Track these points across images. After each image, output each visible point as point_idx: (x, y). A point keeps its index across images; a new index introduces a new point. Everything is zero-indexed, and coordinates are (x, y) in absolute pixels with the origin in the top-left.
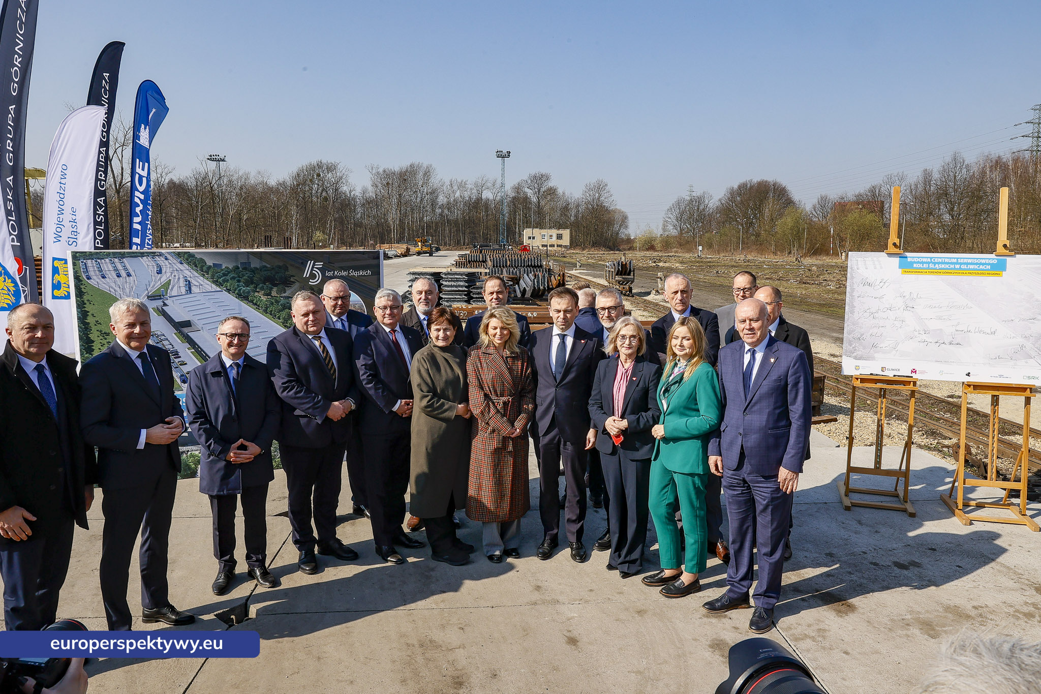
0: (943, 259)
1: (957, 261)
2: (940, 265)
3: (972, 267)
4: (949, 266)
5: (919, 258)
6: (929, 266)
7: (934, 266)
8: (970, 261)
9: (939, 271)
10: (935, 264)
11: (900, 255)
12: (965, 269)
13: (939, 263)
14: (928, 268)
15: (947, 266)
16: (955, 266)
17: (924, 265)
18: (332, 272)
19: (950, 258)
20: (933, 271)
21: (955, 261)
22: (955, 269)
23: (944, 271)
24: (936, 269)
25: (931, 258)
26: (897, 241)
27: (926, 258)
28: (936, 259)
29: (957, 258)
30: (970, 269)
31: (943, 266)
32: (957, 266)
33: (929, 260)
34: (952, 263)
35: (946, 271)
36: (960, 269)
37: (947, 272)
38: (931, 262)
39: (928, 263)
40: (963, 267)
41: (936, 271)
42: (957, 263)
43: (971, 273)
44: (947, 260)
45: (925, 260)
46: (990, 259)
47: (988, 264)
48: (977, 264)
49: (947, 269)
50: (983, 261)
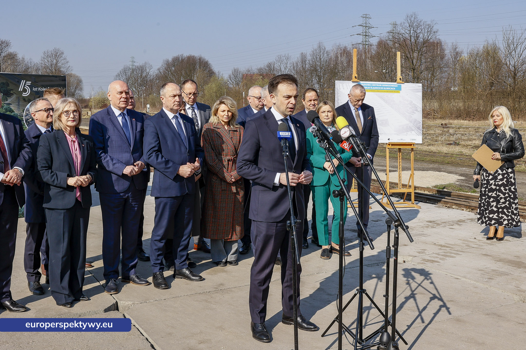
2: (375, 88)
3: (388, 88)
5: (366, 84)
8: (387, 86)
9: (375, 90)
10: (373, 87)
12: (385, 90)
13: (374, 86)
14: (370, 89)
15: (378, 88)
18: (37, 88)
21: (381, 85)
22: (381, 89)
24: (373, 89)
25: (371, 84)
26: (357, 76)
29: (382, 84)
32: (382, 88)
33: (370, 85)
34: (380, 87)
36: (383, 89)
37: (378, 91)
38: (371, 86)
39: (370, 86)
40: (385, 88)
42: (382, 87)
43: (388, 91)
44: (377, 85)
45: (369, 85)
46: (395, 85)
47: (394, 87)
48: (390, 87)
49: (378, 89)
50: (392, 86)
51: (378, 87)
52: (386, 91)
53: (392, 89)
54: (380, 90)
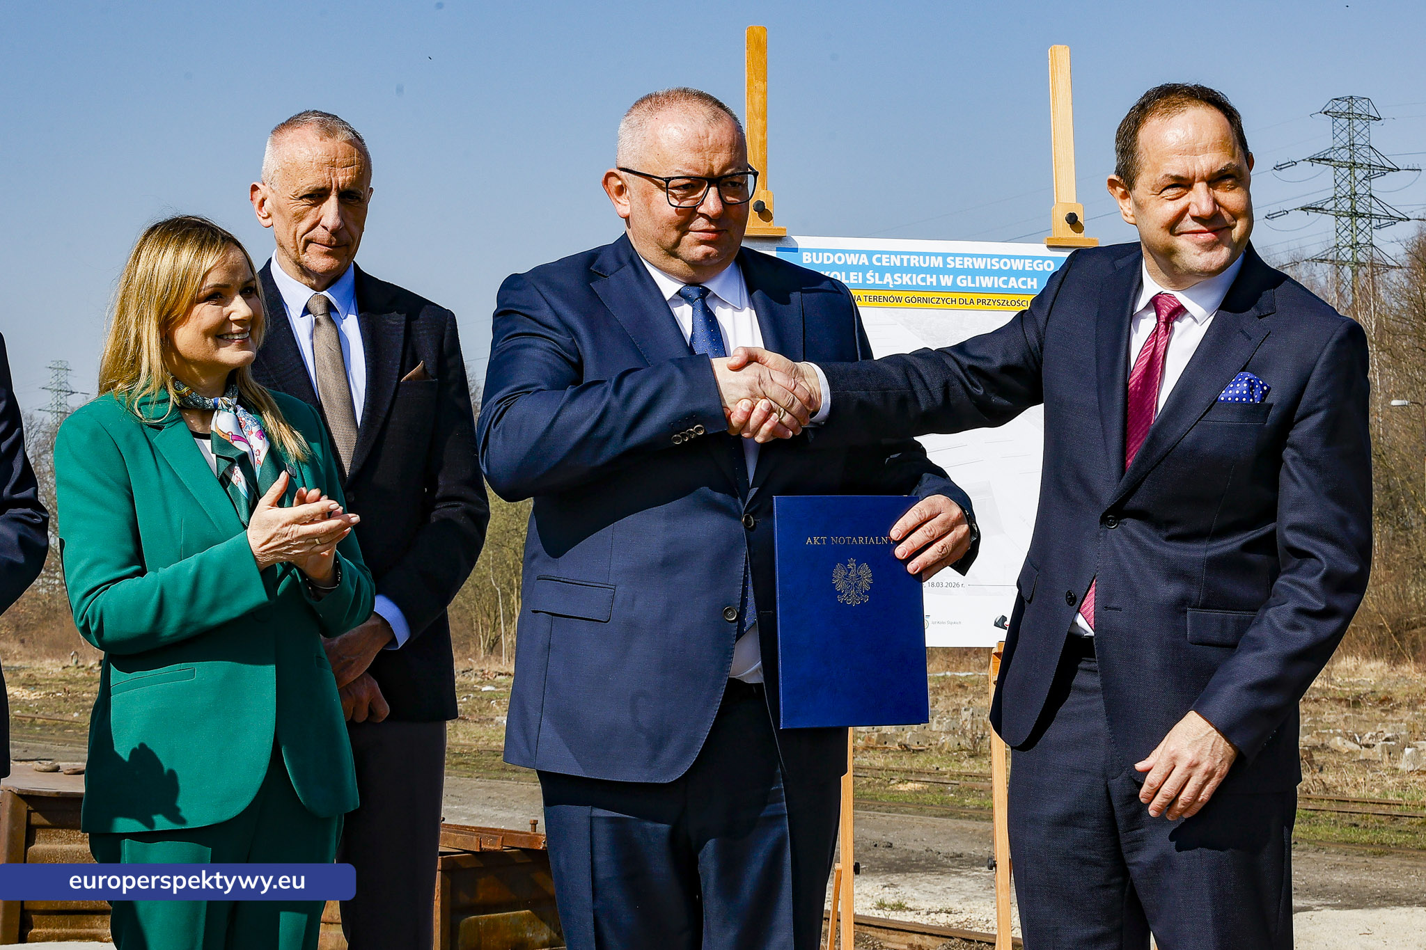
0: (905, 257)
1: (945, 263)
2: (896, 276)
3: (985, 282)
4: (924, 280)
5: (834, 252)
6: (865, 279)
7: (881, 278)
8: (978, 263)
9: (897, 294)
10: (882, 271)
11: (781, 245)
12: (966, 291)
13: (893, 270)
15: (917, 280)
16: (938, 280)
17: (852, 274)
19: (925, 254)
20: (877, 294)
21: (936, 261)
22: (939, 289)
23: (911, 294)
24: (885, 288)
25: (870, 254)
27: (855, 252)
28: (884, 256)
29: (945, 256)
30: (981, 291)
31: (906, 279)
32: (947, 281)
33: (864, 260)
34: (931, 271)
35: (917, 295)
36: (954, 289)
37: (919, 299)
38: (871, 266)
39: (863, 269)
40: (962, 282)
41: (887, 294)
42: (944, 271)
44: (914, 261)
45: (852, 259)
46: (1034, 258)
47: (1033, 274)
48: (1000, 273)
49: (917, 289)
50: (1018, 265)
51: (918, 270)
52: (975, 297)
53: (1013, 283)
54: (930, 289)
